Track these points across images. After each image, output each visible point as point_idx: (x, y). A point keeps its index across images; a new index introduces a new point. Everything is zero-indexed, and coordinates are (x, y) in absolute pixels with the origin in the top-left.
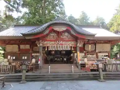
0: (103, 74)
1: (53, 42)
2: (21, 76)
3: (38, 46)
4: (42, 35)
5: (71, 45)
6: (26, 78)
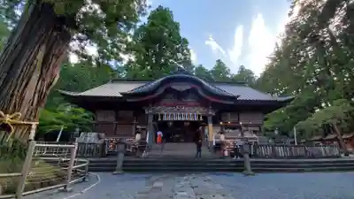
0: (252, 162)
1: (170, 108)
2: (116, 161)
3: (147, 113)
5: (198, 113)
6: (124, 166)
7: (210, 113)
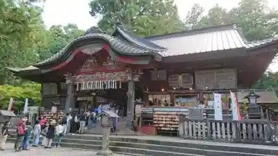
1: (90, 76)
4: (63, 64)
5: (117, 79)
7: (129, 78)
